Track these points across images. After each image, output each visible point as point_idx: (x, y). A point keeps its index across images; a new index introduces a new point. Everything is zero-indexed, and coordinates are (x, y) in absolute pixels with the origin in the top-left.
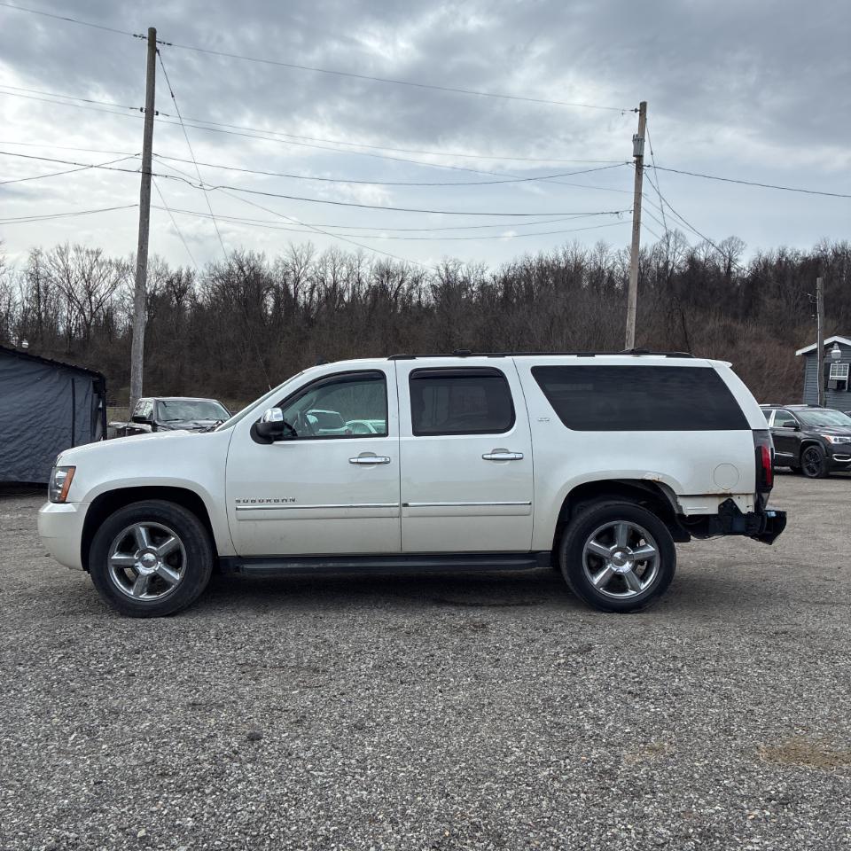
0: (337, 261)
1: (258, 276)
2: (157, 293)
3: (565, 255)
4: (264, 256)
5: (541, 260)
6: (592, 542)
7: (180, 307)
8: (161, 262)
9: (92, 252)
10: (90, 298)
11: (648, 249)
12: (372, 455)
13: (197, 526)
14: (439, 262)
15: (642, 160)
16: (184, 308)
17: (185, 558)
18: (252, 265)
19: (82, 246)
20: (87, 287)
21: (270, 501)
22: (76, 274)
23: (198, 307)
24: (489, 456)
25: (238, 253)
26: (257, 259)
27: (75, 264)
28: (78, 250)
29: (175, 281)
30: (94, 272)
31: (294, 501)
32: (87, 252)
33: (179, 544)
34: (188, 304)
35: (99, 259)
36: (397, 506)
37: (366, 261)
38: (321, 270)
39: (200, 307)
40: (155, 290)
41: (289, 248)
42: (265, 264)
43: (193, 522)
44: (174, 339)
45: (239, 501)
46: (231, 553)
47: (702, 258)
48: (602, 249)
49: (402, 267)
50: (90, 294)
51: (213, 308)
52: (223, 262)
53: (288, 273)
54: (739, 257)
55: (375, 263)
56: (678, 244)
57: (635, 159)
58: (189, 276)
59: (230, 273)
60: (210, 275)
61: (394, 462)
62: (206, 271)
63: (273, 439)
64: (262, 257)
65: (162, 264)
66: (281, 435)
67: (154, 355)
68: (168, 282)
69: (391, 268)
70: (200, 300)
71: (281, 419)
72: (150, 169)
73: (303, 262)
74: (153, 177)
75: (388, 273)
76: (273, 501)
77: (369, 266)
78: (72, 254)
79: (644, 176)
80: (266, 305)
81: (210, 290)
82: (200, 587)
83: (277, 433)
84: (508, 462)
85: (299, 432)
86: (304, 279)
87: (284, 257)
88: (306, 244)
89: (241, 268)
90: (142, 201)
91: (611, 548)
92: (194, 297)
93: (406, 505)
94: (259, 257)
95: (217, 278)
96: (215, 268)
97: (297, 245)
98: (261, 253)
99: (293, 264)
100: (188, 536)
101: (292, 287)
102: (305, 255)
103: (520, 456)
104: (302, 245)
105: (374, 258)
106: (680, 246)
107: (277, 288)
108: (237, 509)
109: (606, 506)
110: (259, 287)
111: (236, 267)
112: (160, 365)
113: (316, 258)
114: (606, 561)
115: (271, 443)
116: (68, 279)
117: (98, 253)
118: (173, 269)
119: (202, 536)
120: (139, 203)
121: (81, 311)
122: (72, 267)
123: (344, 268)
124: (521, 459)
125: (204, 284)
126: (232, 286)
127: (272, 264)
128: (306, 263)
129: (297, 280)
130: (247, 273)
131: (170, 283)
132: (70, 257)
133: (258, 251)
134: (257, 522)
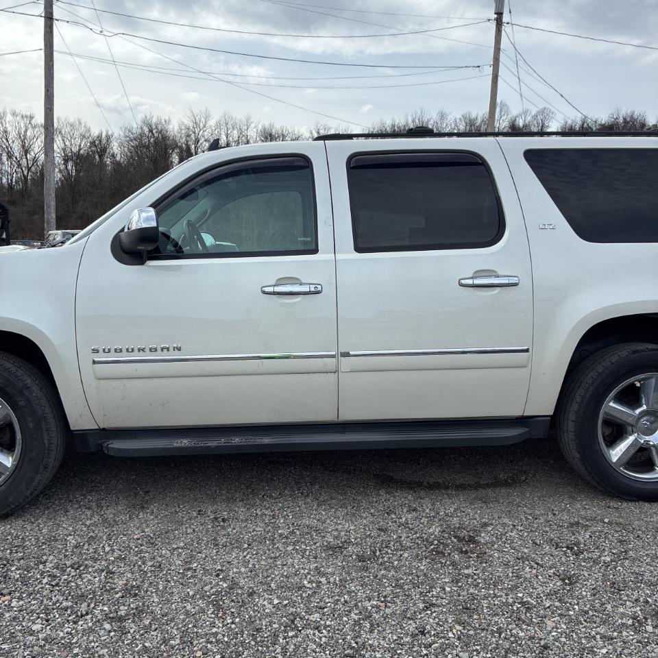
0: (230, 126)
1: (165, 138)
2: (82, 152)
3: (413, 121)
4: (170, 121)
5: (393, 126)
6: (611, 404)
7: (102, 164)
8: (83, 125)
9: (26, 116)
10: (26, 155)
11: (479, 117)
12: (294, 281)
13: (35, 388)
14: (313, 127)
15: (502, 18)
16: (106, 165)
17: (19, 436)
18: (160, 128)
19: (18, 111)
20: (23, 146)
21: (143, 350)
22: (12, 135)
23: (117, 165)
24: (470, 282)
25: (148, 118)
26: (164, 123)
27: (12, 126)
28: (14, 114)
29: (97, 142)
30: (28, 133)
31: (179, 349)
32: (22, 116)
33: (8, 415)
34: (108, 161)
35: (33, 122)
36: (333, 356)
37: (253, 125)
38: (216, 132)
39: (118, 164)
40: (80, 150)
41: (190, 114)
42: (171, 127)
43: (29, 381)
44: (98, 189)
45: (96, 351)
46: (89, 425)
47: (521, 125)
48: (443, 116)
49: (283, 131)
50: (26, 152)
51: (129, 164)
52: (136, 125)
53: (188, 136)
54: (550, 124)
55: (260, 127)
56: (503, 114)
57: (496, 16)
58: (108, 138)
59: (142, 135)
60: (126, 137)
61: (329, 291)
62: (122, 134)
63: (145, 255)
64: (168, 122)
65: (85, 126)
66: (157, 250)
67: (81, 202)
68: (91, 143)
69: (274, 131)
70: (118, 159)
71: (154, 224)
72: (52, 14)
73: (201, 125)
74: (55, 22)
75: (271, 135)
76: (147, 350)
77: (255, 130)
78: (9, 118)
79: (503, 32)
80: (172, 162)
81: (126, 149)
82: (42, 478)
83: (150, 248)
84: (497, 290)
85: (186, 249)
86: (203, 139)
87: (186, 122)
88: (204, 110)
89: (151, 131)
90: (46, 45)
91: (638, 411)
92: (113, 156)
93: (346, 355)
94: (165, 121)
95: (131, 141)
96: (129, 131)
97: (196, 112)
98: (167, 118)
99: (194, 128)
100: (22, 403)
101: (193, 147)
102: (203, 120)
103: (514, 280)
104: (201, 111)
105: (259, 122)
106: (504, 115)
107: (181, 148)
108: (94, 362)
109: (635, 352)
110: (166, 147)
111: (146, 130)
112: (86, 211)
113: (212, 122)
114: (630, 429)
115: (142, 263)
116: (7, 140)
117: (32, 118)
118: (95, 132)
119: (44, 402)
120: (43, 47)
121: (19, 165)
122: (9, 129)
123: (235, 132)
124: (515, 285)
125: (121, 145)
126: (144, 146)
127: (176, 128)
128: (204, 126)
129: (197, 141)
130: (156, 135)
131: (93, 143)
132: (7, 120)
133: (164, 117)
134: (125, 381)
